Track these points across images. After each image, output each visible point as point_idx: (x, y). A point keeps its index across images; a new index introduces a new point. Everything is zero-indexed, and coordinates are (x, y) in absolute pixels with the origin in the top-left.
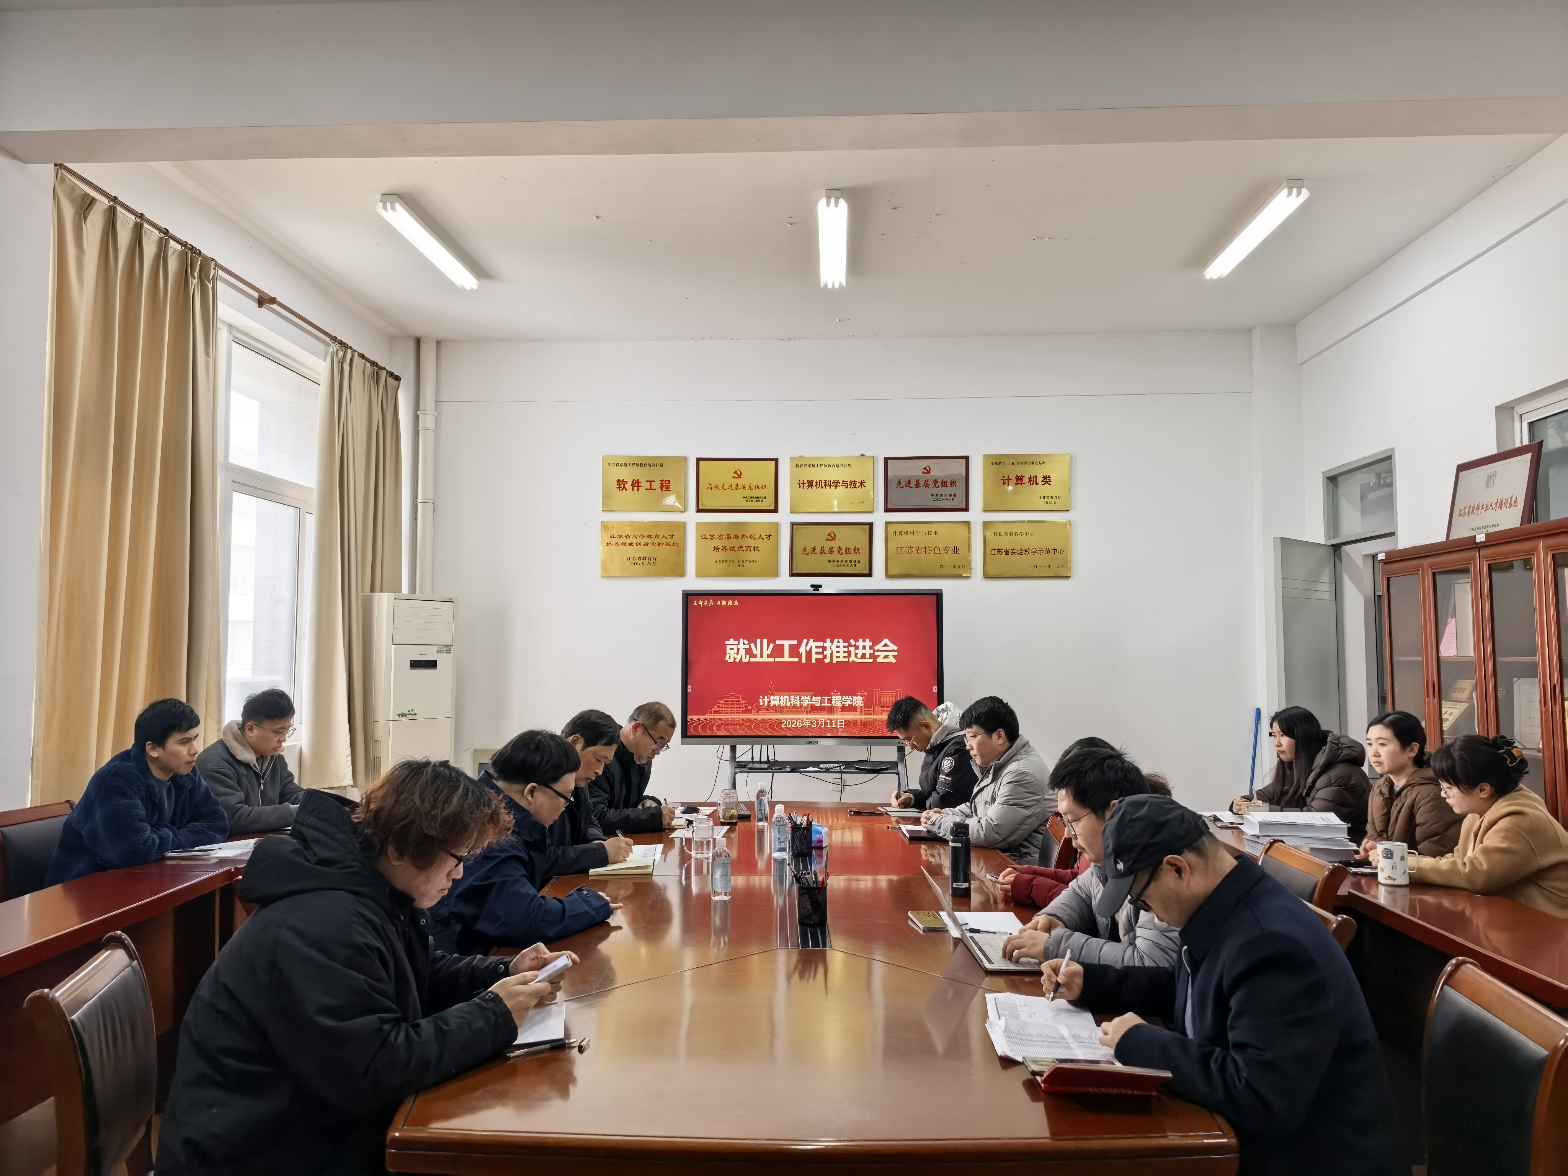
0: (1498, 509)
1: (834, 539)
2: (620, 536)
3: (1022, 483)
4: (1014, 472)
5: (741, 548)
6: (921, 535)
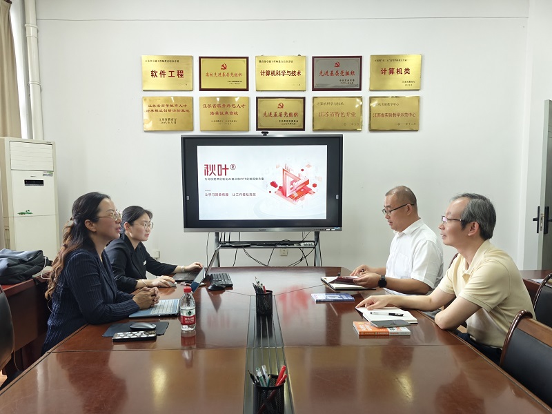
1: (282, 107)
2: (154, 106)
3: (393, 73)
4: (388, 66)
5: (227, 113)
6: (334, 105)
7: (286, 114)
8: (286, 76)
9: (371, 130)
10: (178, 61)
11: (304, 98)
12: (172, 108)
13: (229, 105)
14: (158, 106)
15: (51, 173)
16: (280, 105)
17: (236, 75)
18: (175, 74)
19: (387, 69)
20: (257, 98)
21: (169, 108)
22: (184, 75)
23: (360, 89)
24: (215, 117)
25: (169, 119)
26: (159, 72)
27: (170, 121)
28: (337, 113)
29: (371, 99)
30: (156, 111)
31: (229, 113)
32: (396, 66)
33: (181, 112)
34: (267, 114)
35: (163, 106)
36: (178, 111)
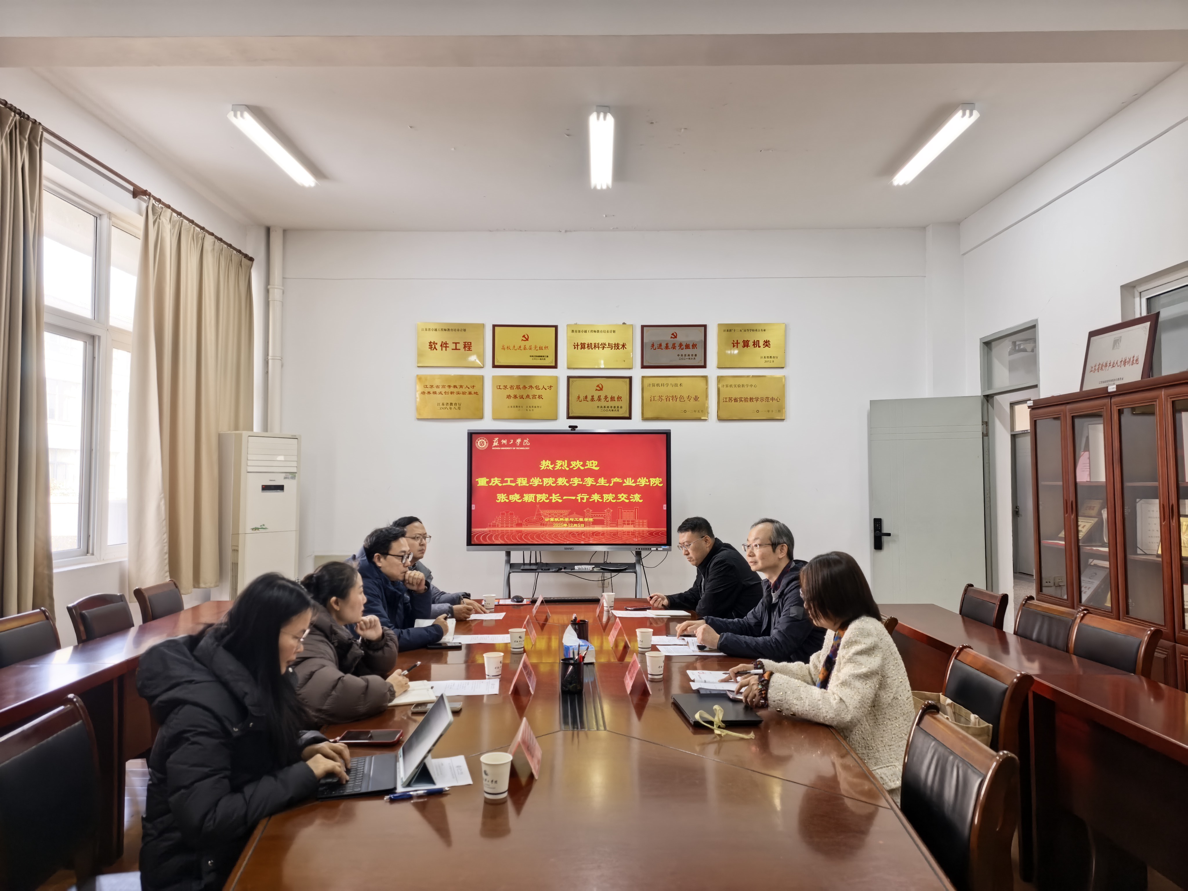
0: (1123, 366)
1: (601, 389)
2: (432, 386)
3: (748, 346)
4: (741, 337)
5: (528, 396)
6: (670, 387)
7: (606, 397)
8: (607, 350)
9: (720, 419)
10: (465, 330)
11: (630, 378)
12: (455, 390)
13: (531, 387)
14: (438, 387)
15: (293, 475)
16: (598, 386)
17: (541, 348)
18: (460, 346)
19: (741, 341)
20: (569, 378)
21: (452, 389)
22: (472, 348)
23: (704, 366)
24: (512, 402)
25: (451, 404)
26: (439, 344)
27: (453, 407)
28: (674, 398)
29: (720, 379)
30: (435, 393)
31: (531, 397)
32: (752, 337)
33: (467, 396)
34: (582, 398)
35: (444, 387)
36: (464, 393)
